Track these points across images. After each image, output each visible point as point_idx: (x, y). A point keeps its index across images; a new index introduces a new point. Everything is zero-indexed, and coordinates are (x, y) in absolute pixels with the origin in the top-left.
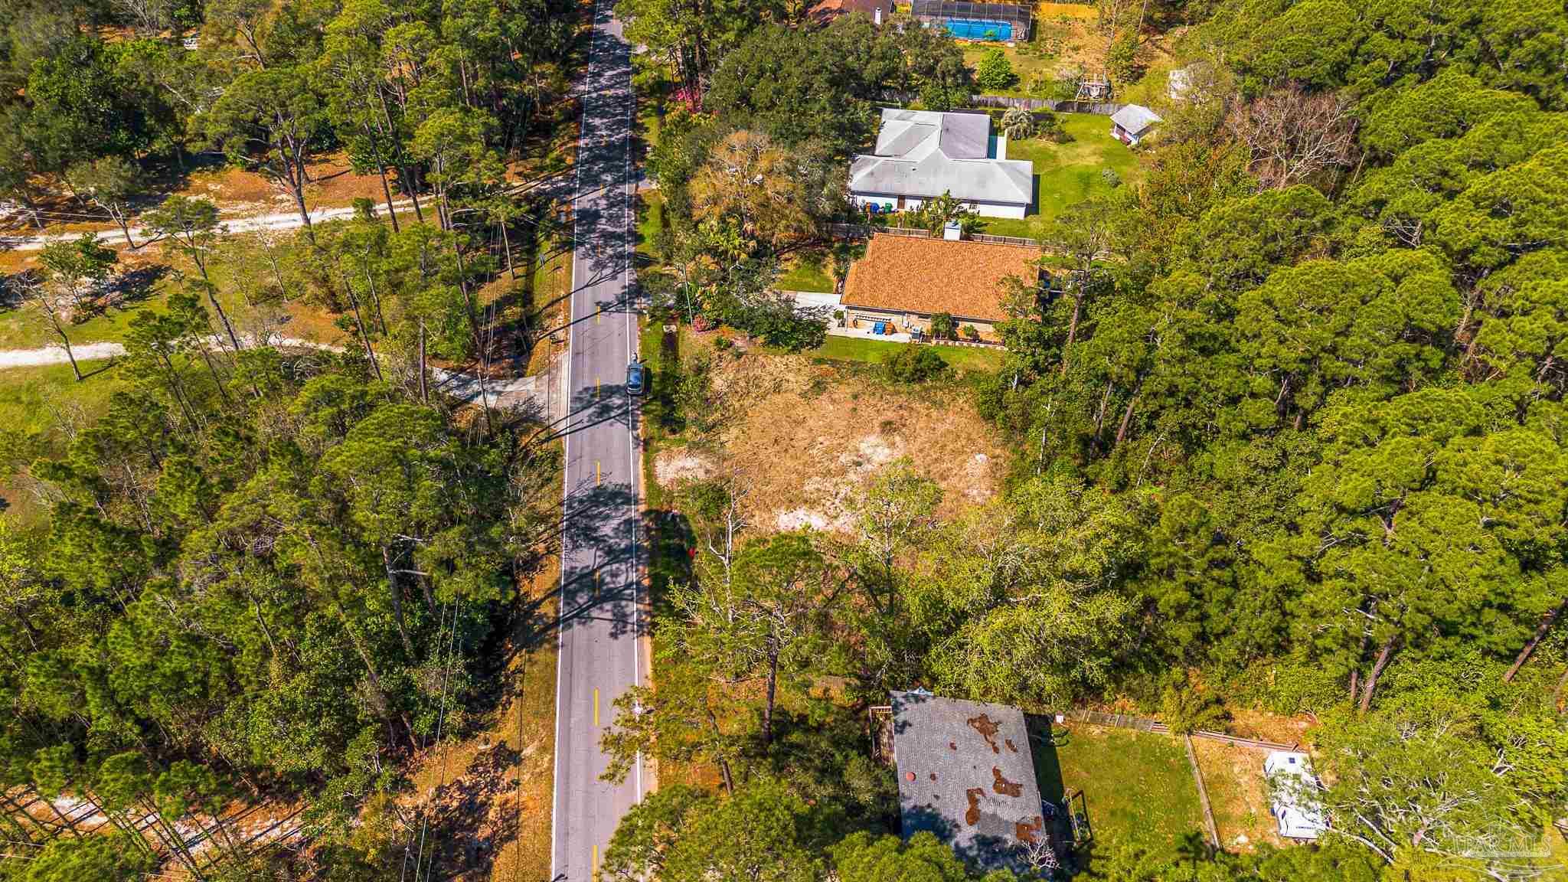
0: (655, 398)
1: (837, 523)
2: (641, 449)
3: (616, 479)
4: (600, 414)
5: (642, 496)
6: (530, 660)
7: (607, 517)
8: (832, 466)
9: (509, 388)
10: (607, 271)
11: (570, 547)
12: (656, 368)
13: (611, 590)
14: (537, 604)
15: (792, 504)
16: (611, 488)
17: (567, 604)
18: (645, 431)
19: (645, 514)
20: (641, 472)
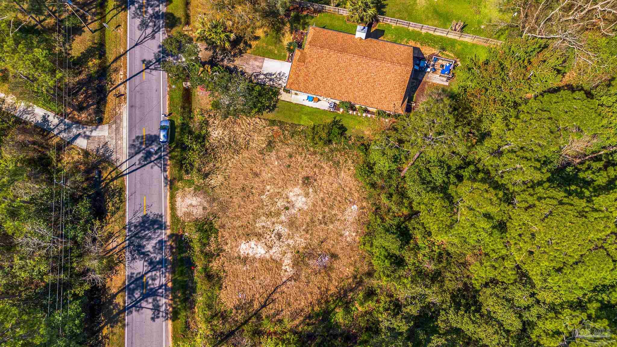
0: (176, 147)
1: (271, 252)
2: (168, 187)
3: (154, 211)
4: (145, 158)
5: (168, 223)
6: (112, 332)
7: (150, 238)
8: (273, 209)
9: (94, 134)
10: (149, 31)
11: (130, 259)
12: (178, 121)
13: (152, 289)
14: (114, 296)
15: (248, 236)
16: (152, 216)
17: (129, 298)
18: (171, 174)
19: (170, 236)
20: (168, 205)
